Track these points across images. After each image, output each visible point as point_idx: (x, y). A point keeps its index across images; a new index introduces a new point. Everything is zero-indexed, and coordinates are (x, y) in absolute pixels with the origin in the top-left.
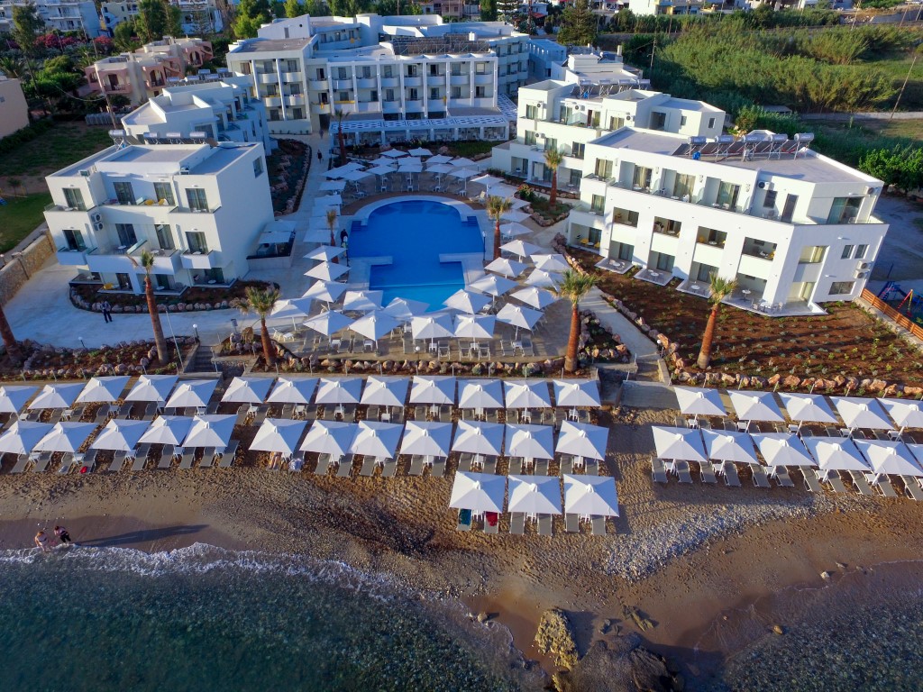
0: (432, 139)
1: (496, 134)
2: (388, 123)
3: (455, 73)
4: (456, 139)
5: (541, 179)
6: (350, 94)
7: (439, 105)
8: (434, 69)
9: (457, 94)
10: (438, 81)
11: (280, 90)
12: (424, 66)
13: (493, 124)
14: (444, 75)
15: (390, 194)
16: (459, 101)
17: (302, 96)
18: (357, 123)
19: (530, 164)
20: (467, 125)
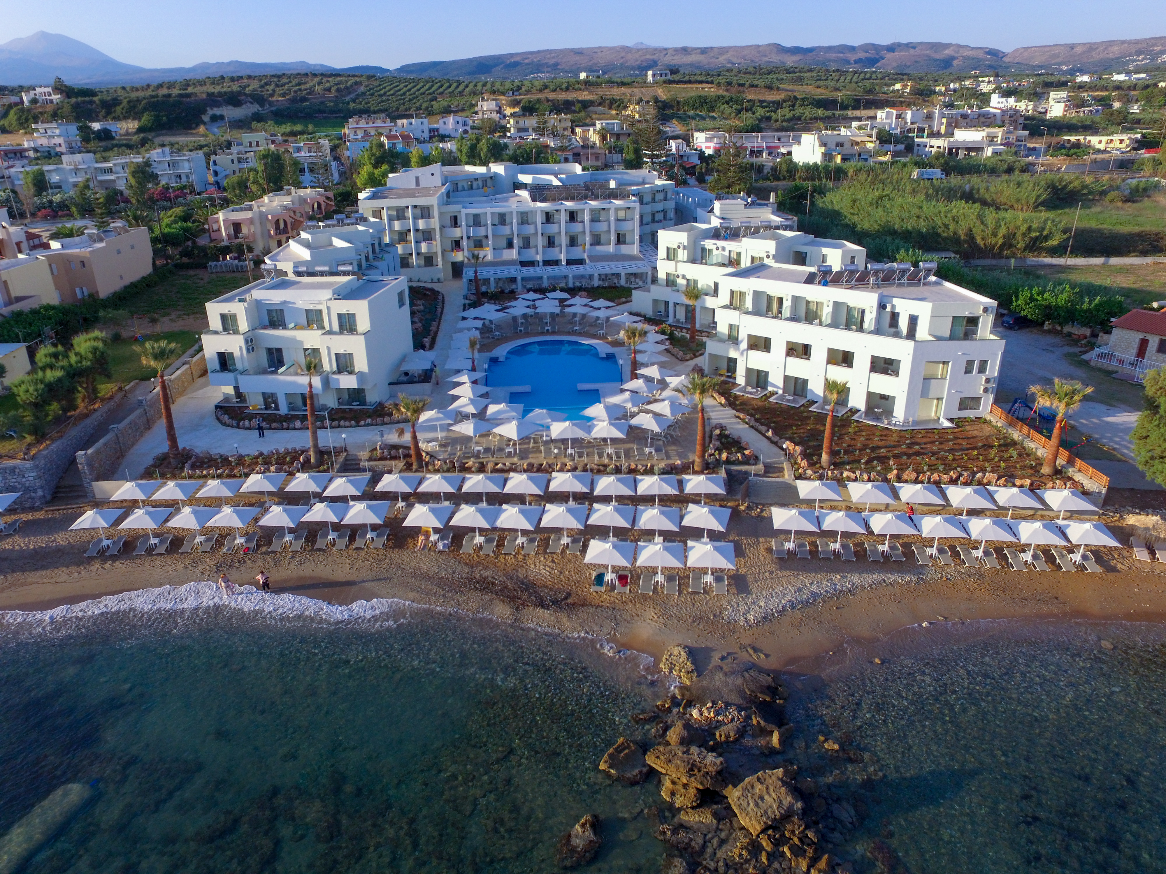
0: (571, 285)
1: (637, 280)
2: (524, 269)
3: (595, 220)
4: (596, 285)
5: (683, 320)
6: (484, 242)
7: (577, 253)
8: (572, 216)
9: (596, 241)
10: (577, 227)
11: (412, 237)
12: (563, 213)
13: (634, 270)
14: (583, 222)
15: (527, 334)
16: (598, 248)
17: (434, 243)
18: (492, 270)
19: (671, 305)
20: (607, 271)
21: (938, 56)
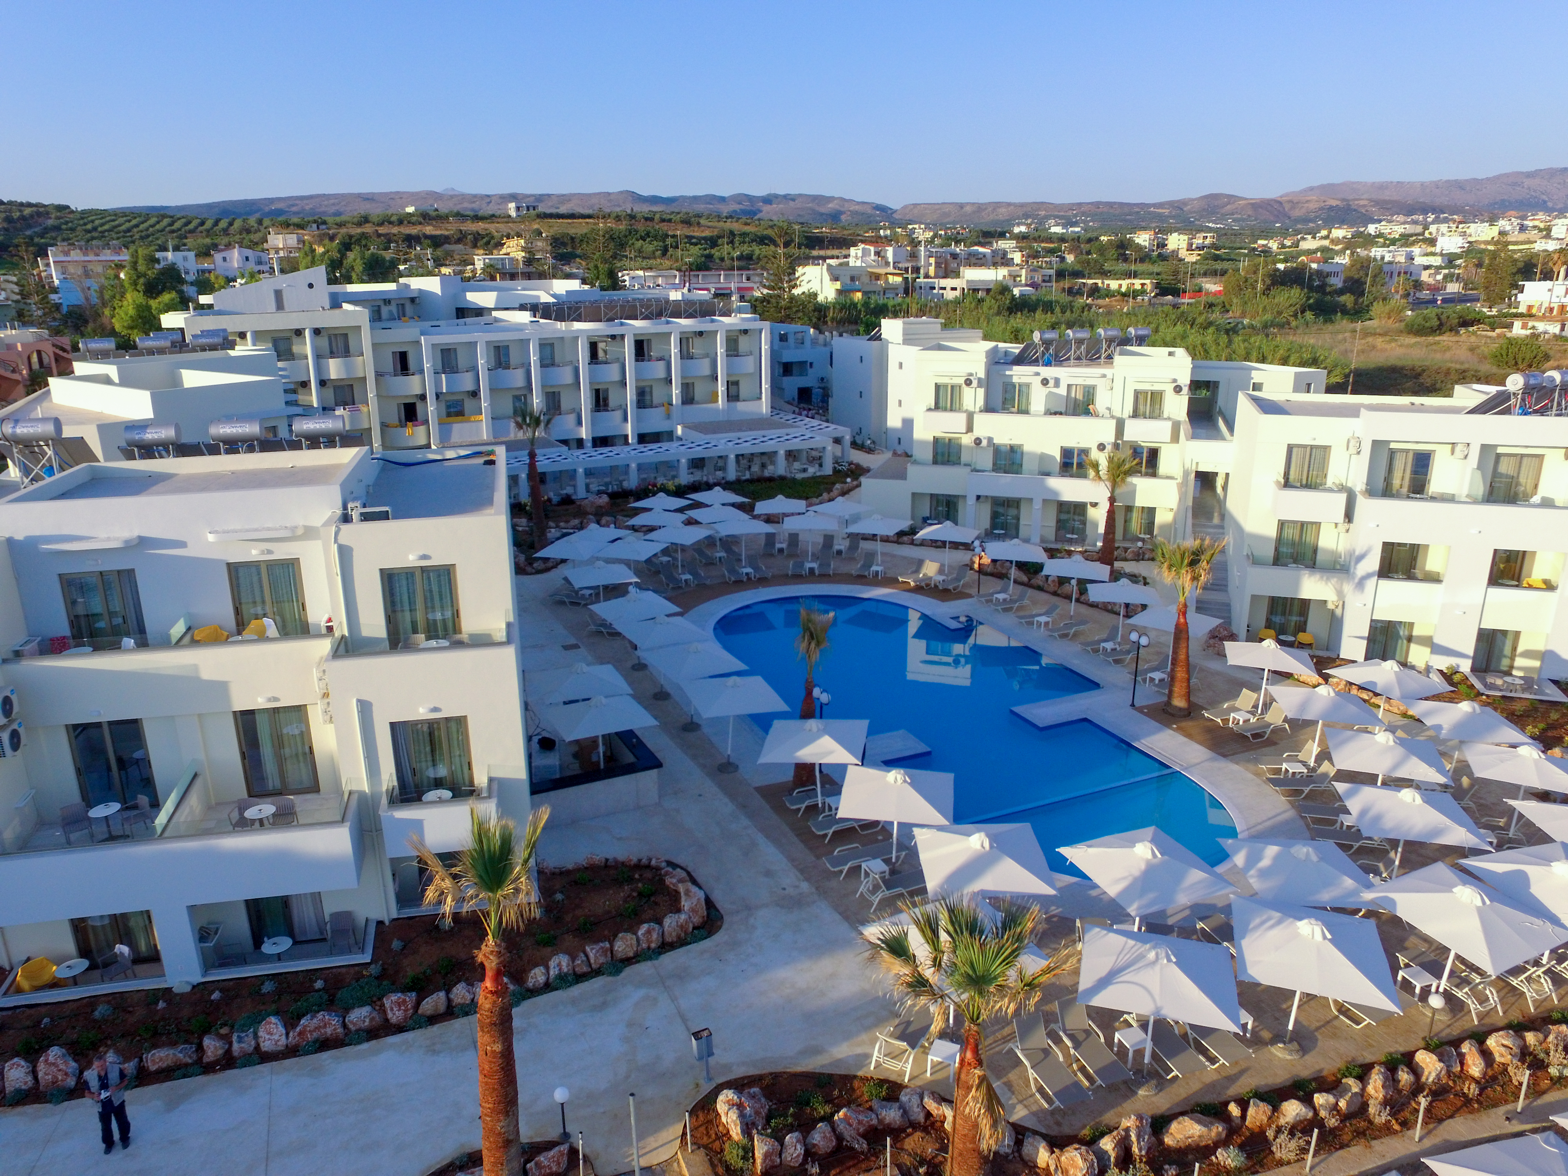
21: (822, 210)
